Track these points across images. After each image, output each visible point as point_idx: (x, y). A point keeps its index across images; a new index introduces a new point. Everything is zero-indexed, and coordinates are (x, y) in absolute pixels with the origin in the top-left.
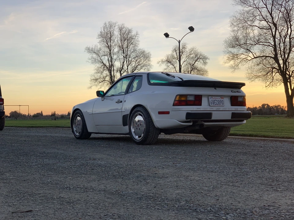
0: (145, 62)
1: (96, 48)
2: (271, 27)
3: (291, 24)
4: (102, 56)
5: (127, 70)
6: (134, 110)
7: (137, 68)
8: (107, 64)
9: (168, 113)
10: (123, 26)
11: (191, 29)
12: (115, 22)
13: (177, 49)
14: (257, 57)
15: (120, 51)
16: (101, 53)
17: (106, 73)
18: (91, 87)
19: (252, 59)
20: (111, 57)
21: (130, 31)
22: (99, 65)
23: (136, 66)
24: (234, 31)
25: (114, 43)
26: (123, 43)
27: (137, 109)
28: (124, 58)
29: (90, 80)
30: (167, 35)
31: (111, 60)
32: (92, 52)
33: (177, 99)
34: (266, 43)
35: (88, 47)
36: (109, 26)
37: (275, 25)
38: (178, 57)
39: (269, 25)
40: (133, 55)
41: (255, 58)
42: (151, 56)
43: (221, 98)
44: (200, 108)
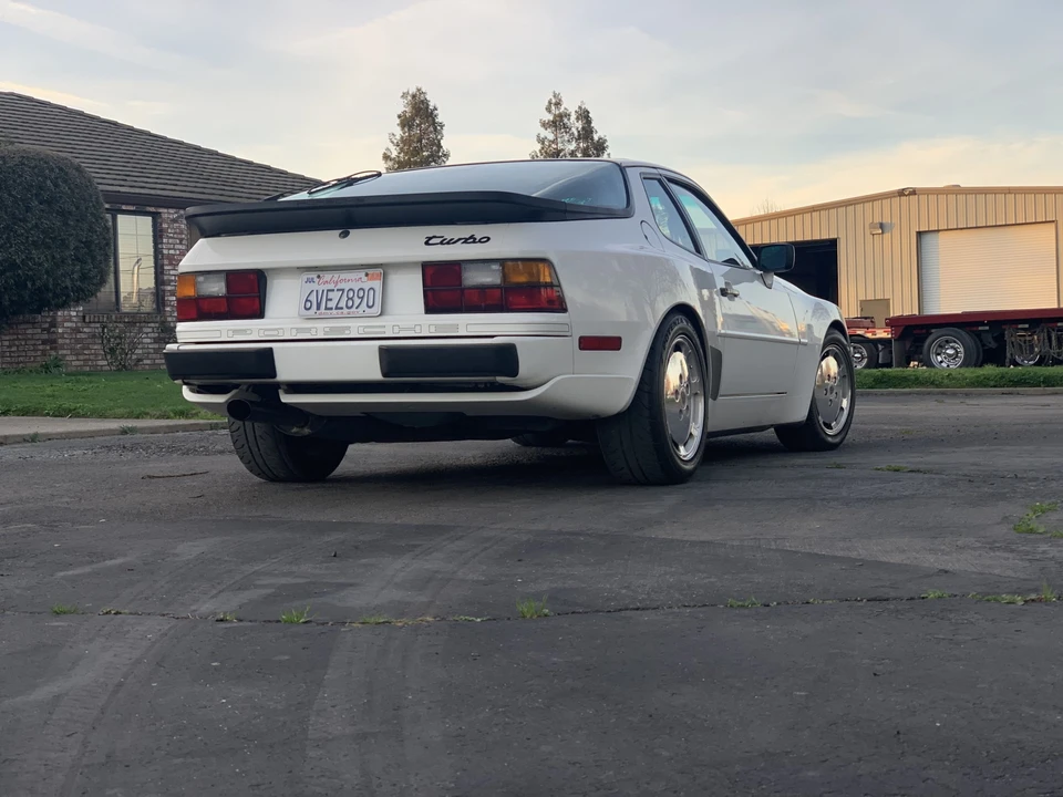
43: (367, 275)
44: (245, 330)
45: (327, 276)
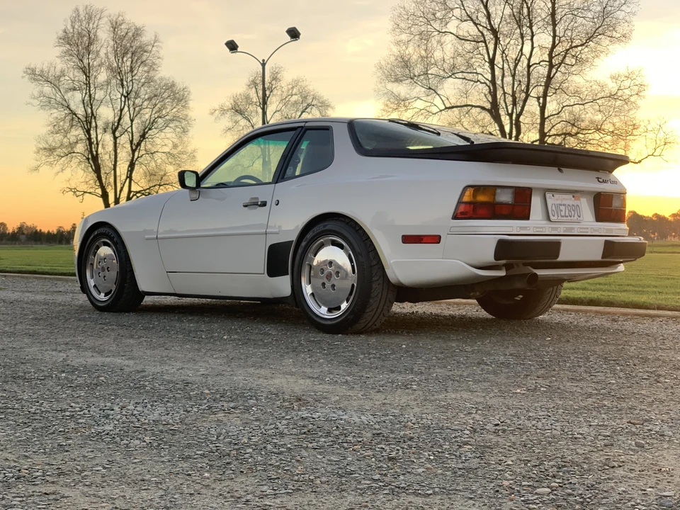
0: (175, 110)
1: (52, 69)
2: (484, 38)
3: (532, 32)
4: (66, 92)
5: (129, 130)
6: (315, 229)
7: (156, 126)
8: (80, 112)
9: (436, 239)
10: (120, 18)
11: (294, 34)
12: (101, 7)
13: (258, 82)
14: (453, 107)
15: (114, 81)
16: (65, 82)
17: (77, 133)
18: (37, 169)
19: (441, 111)
20: (90, 96)
21: (138, 33)
22: (59, 113)
23: (152, 120)
24: (398, 43)
25: (98, 60)
26: (120, 61)
27: (324, 226)
28: (123, 99)
29: (35, 149)
30: (232, 46)
31: (89, 102)
32: (41, 80)
33: (466, 199)
34: (470, 75)
35: (32, 66)
36: (85, 17)
37: (495, 32)
38: (261, 101)
39: (482, 33)
40: (145, 92)
41: (446, 108)
42: (191, 97)
43: (573, 197)
44: (526, 227)
45: (557, 196)
